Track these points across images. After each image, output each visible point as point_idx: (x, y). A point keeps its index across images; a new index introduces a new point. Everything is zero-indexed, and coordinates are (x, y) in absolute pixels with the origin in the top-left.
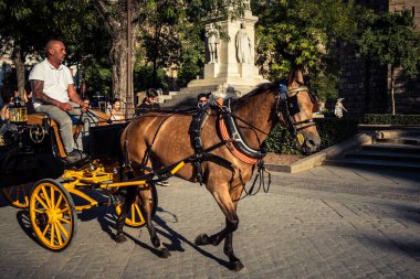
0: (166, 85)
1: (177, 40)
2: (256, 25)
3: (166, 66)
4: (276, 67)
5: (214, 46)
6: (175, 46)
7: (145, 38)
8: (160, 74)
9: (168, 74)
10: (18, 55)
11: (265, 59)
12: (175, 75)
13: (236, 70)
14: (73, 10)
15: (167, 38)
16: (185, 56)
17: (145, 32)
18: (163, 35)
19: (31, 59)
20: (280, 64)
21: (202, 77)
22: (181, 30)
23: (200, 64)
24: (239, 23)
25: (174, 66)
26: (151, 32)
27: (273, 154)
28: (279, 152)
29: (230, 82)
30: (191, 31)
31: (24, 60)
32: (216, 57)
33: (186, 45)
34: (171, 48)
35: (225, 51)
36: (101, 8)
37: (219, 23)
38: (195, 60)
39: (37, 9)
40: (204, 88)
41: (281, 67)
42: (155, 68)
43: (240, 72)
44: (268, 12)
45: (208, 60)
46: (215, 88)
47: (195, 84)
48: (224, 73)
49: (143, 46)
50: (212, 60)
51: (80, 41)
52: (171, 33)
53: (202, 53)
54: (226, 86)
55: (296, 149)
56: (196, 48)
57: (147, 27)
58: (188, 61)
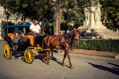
0: (70, 28)
1: (74, 13)
2: (101, 8)
3: (70, 22)
4: (107, 22)
5: (86, 15)
6: (73, 15)
7: (63, 13)
8: (68, 25)
9: (71, 25)
10: (23, 19)
11: (104, 19)
12: (73, 25)
13: (94, 23)
14: (41, 4)
15: (71, 13)
16: (77, 19)
17: (63, 11)
18: (69, 12)
19: (27, 20)
20: (109, 21)
21: (82, 26)
22: (75, 10)
23: (82, 21)
24: (95, 7)
25: (73, 22)
26: (66, 11)
27: (108, 52)
28: (110, 51)
29: (92, 27)
30: (79, 10)
31: (25, 21)
32: (87, 19)
33: (77, 15)
34: (72, 16)
35: (91, 17)
36: (50, 3)
37: (89, 8)
38: (80, 20)
39: (29, 4)
40: (83, 29)
41: (110, 22)
42: (66, 23)
43: (96, 24)
44: (105, 3)
45: (85, 20)
46: (87, 29)
47: (80, 28)
48: (90, 24)
49: (63, 15)
50: (86, 20)
51: (43, 14)
52: (72, 11)
53: (82, 18)
54: (91, 28)
55: (117, 50)
56: (80, 16)
57: (64, 9)
58: (78, 20)
